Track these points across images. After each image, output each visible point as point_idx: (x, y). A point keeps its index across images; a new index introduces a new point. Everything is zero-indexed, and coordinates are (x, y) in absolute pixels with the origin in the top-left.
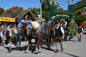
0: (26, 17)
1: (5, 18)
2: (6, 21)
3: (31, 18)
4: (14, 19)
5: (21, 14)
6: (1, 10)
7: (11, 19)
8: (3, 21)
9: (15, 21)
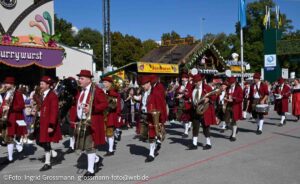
0: (203, 61)
1: (157, 65)
2: (159, 71)
3: (215, 62)
4: (177, 67)
5: (191, 53)
6: (137, 44)
7: (169, 66)
8: (154, 71)
9: (177, 72)
